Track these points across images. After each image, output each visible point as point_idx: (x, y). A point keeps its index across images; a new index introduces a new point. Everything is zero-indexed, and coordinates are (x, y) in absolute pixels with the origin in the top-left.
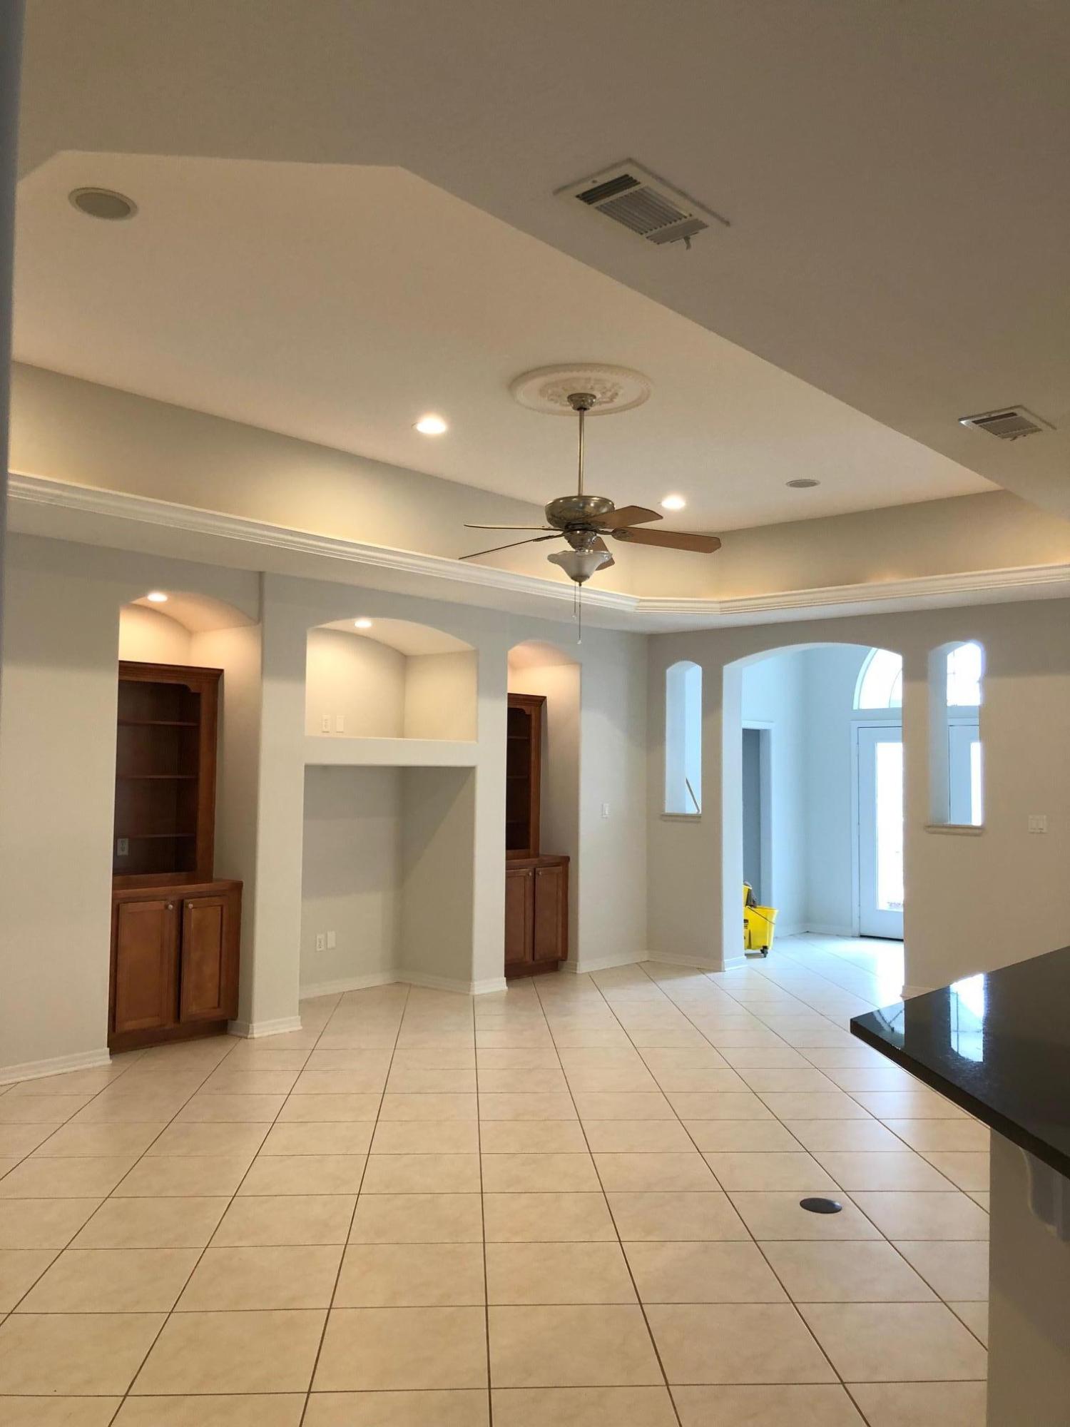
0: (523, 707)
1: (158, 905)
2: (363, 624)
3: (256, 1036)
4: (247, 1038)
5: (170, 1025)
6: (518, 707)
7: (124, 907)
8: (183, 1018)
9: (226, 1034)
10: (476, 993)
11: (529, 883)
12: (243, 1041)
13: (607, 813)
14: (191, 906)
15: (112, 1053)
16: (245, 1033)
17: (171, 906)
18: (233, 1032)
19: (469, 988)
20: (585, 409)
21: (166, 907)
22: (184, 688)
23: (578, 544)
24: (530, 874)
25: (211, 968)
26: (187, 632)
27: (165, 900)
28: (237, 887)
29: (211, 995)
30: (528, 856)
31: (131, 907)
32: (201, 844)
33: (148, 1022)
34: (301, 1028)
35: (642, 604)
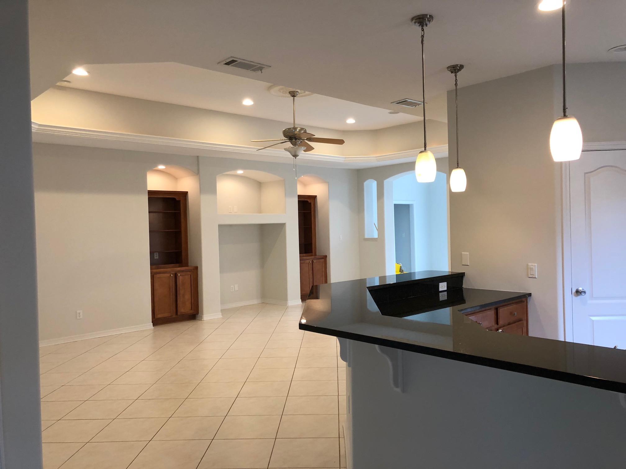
0: (308, 200)
1: (168, 275)
2: (240, 172)
3: (205, 319)
4: (202, 320)
5: (174, 316)
6: (306, 200)
7: (155, 276)
8: (179, 314)
9: (195, 319)
10: (289, 305)
11: (310, 266)
12: (200, 321)
13: (341, 239)
14: (179, 275)
15: (154, 325)
16: (201, 319)
17: (172, 275)
18: (198, 319)
19: (286, 304)
20: (295, 96)
21: (170, 275)
22: (174, 199)
23: (294, 144)
24: (311, 262)
25: (188, 296)
26: (175, 178)
27: (170, 273)
28: (196, 268)
29: (188, 305)
30: (312, 256)
31: (158, 276)
32: (183, 254)
33: (166, 315)
34: (222, 317)
35: (346, 159)
